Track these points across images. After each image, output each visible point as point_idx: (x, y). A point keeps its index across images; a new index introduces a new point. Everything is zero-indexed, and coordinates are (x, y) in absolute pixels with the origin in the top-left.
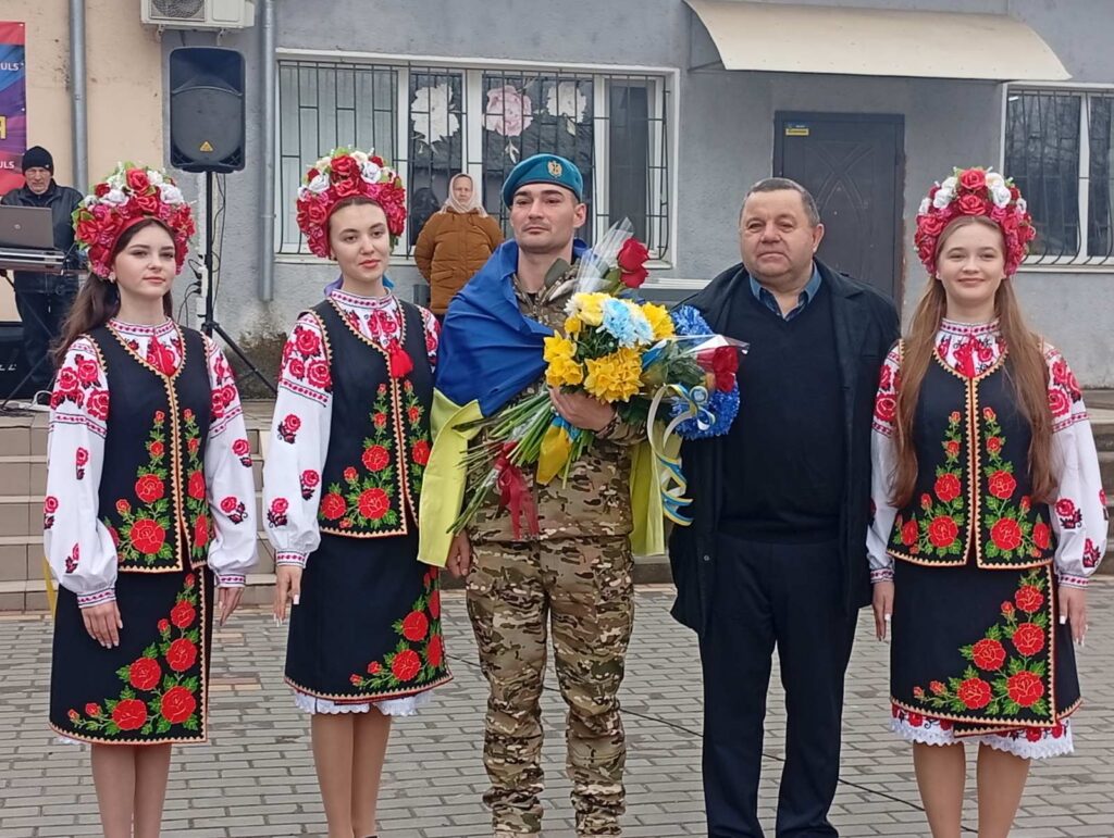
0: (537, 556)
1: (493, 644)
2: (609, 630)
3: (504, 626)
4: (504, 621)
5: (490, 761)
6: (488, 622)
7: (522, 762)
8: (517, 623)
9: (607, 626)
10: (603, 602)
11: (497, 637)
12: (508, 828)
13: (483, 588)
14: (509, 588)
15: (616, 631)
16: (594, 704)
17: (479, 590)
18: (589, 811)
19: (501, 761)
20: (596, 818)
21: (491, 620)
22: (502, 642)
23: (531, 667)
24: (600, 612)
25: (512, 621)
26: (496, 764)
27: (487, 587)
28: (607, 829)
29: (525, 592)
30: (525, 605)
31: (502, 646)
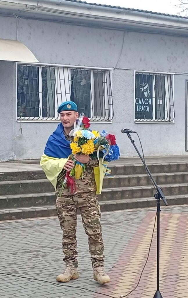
0: (72, 198)
1: (63, 220)
2: (93, 212)
3: (65, 215)
4: (65, 214)
5: (64, 250)
6: (61, 214)
7: (72, 250)
8: (69, 215)
9: (92, 211)
10: (90, 205)
11: (64, 218)
12: (69, 266)
13: (60, 206)
14: (66, 206)
15: (95, 212)
16: (93, 232)
17: (59, 207)
18: (95, 262)
19: (67, 250)
20: (97, 263)
21: (62, 214)
22: (65, 219)
23: (73, 226)
24: (90, 208)
25: (67, 214)
26: (66, 251)
27: (61, 205)
28: (100, 266)
29: (70, 207)
30: (70, 210)
31: (65, 220)
